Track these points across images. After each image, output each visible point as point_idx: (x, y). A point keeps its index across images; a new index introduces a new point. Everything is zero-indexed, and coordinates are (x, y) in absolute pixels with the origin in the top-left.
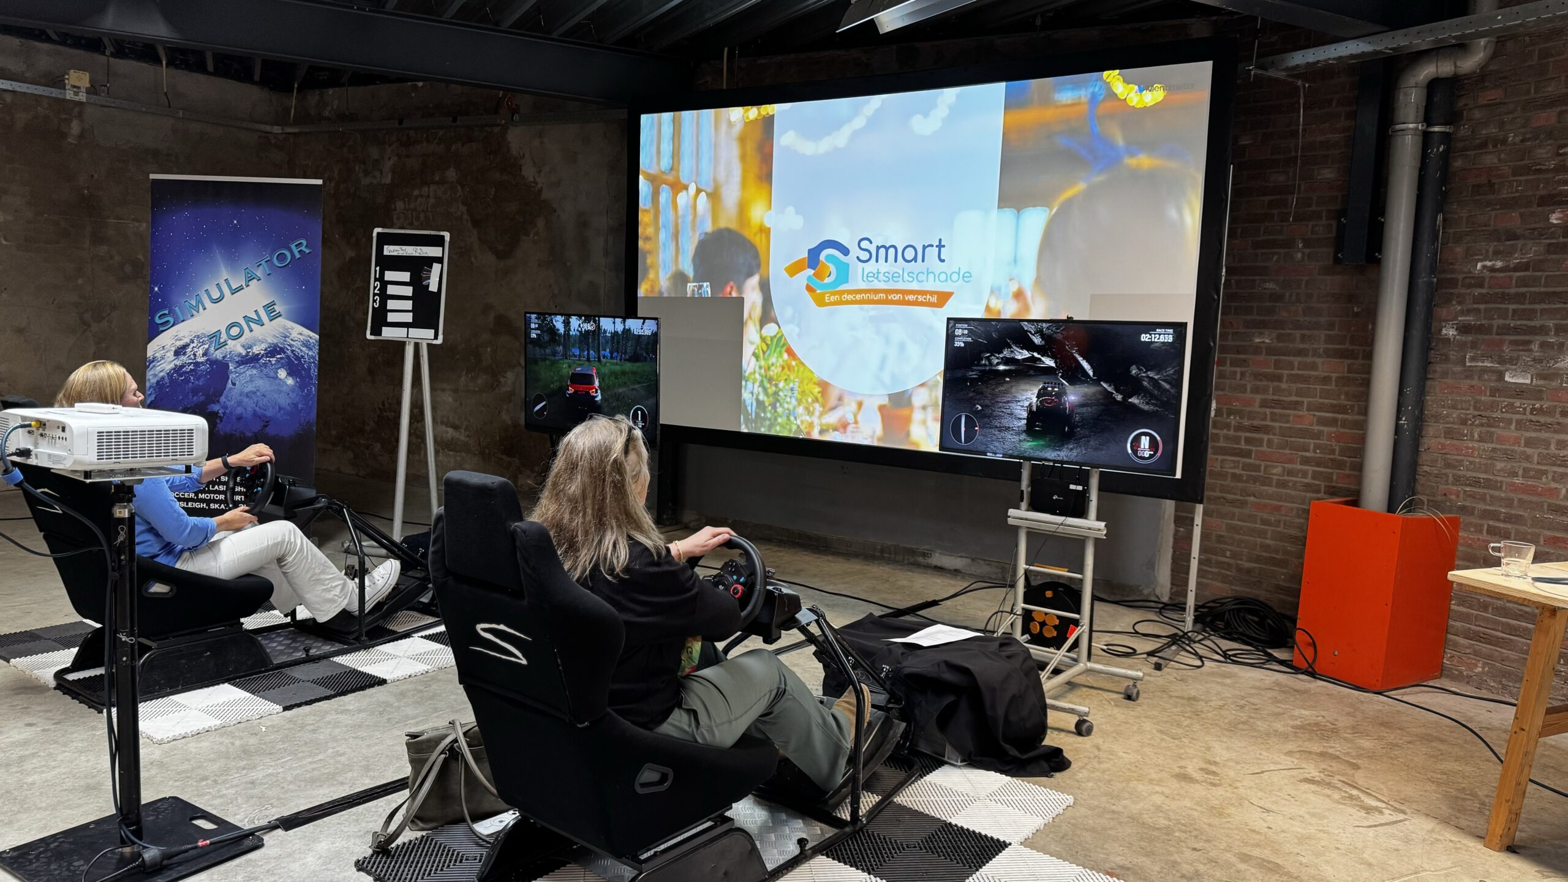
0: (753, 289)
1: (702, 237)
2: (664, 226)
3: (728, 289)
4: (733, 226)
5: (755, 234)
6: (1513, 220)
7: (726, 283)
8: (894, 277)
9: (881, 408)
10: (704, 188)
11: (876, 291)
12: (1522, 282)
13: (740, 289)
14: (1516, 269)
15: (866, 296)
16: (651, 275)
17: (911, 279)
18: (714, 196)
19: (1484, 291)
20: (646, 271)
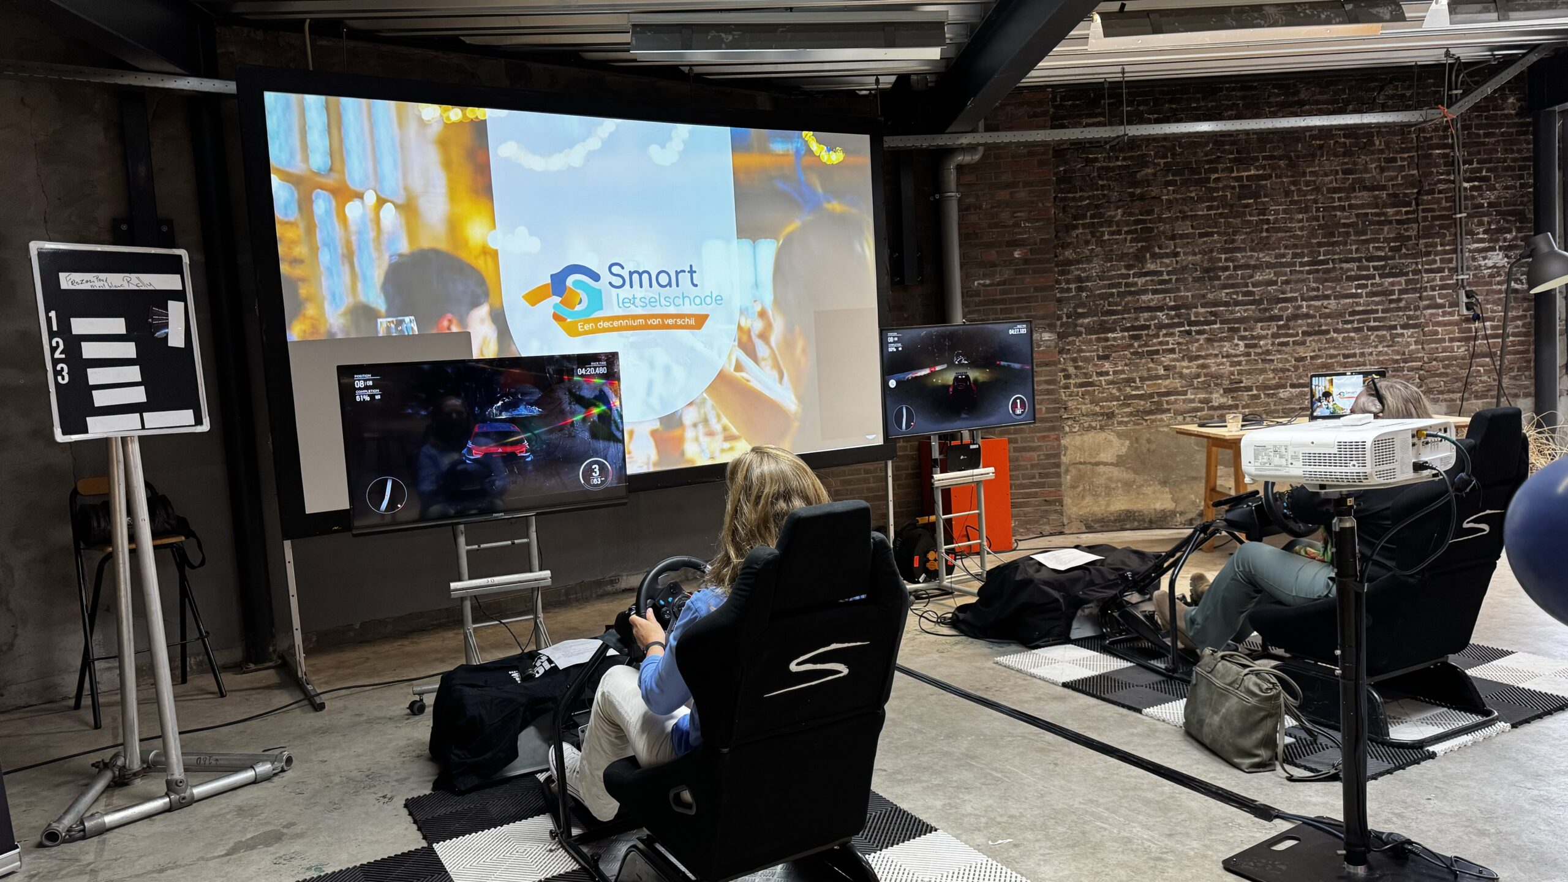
0: (482, 321)
1: (395, 259)
2: (327, 245)
3: (445, 323)
4: (443, 245)
5: (477, 257)
6: (993, 255)
7: (441, 316)
8: (651, 302)
9: (654, 433)
10: (389, 198)
11: (634, 317)
12: (1004, 292)
13: (462, 322)
14: (999, 284)
15: (624, 323)
16: (310, 310)
17: (668, 304)
18: (409, 209)
19: (981, 298)
20: (299, 306)
